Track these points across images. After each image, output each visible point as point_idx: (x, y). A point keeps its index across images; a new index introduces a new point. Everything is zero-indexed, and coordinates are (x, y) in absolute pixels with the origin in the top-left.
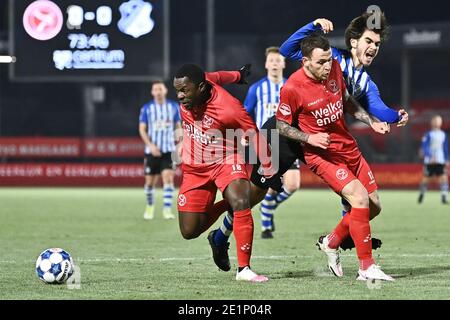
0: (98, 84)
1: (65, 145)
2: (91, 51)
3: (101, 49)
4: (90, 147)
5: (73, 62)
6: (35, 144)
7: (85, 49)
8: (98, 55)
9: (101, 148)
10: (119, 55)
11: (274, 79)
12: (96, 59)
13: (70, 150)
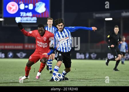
0: (29, 27)
1: (19, 46)
2: (27, 17)
3: (30, 17)
4: (26, 46)
5: (21, 20)
6: (10, 45)
7: (25, 17)
8: (29, 18)
9: (29, 46)
10: (35, 18)
11: (49, 27)
12: (28, 20)
13: (20, 47)
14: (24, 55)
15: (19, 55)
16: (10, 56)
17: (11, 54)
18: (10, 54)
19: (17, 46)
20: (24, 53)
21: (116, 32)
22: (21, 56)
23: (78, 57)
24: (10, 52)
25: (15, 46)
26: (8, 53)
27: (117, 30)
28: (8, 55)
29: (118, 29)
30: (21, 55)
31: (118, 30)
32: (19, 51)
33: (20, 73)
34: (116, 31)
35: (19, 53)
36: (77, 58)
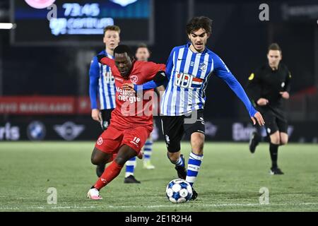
0: (86, 49)
1: (61, 103)
2: (83, 19)
3: (93, 17)
4: (83, 104)
5: (67, 28)
6: (34, 103)
7: (79, 17)
8: (89, 22)
12: (88, 26)
13: (65, 107)
14: (77, 130)
15: (61, 130)
16: (34, 134)
17: (37, 129)
18: (34, 128)
19: (55, 104)
20: (78, 123)
21: (274, 63)
22: (69, 134)
23: (239, 135)
24: (36, 122)
25: (49, 104)
26: (31, 126)
27: (276, 57)
28: (30, 131)
29: (278, 53)
30: (69, 131)
31: (280, 58)
32: (62, 118)
33: (64, 185)
34: (274, 59)
35: (61, 123)
36: (236, 137)
